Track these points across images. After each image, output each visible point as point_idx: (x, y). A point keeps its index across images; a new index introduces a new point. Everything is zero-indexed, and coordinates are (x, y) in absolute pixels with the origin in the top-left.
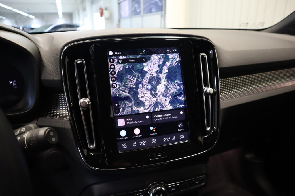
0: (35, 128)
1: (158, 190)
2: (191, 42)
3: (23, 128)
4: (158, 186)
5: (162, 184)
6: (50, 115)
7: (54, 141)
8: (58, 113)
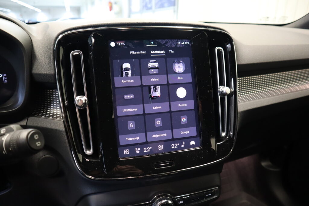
0: (18, 129)
1: (164, 203)
2: (206, 34)
3: (3, 129)
4: (164, 199)
5: (169, 196)
6: (43, 114)
7: (38, 146)
8: (52, 112)
